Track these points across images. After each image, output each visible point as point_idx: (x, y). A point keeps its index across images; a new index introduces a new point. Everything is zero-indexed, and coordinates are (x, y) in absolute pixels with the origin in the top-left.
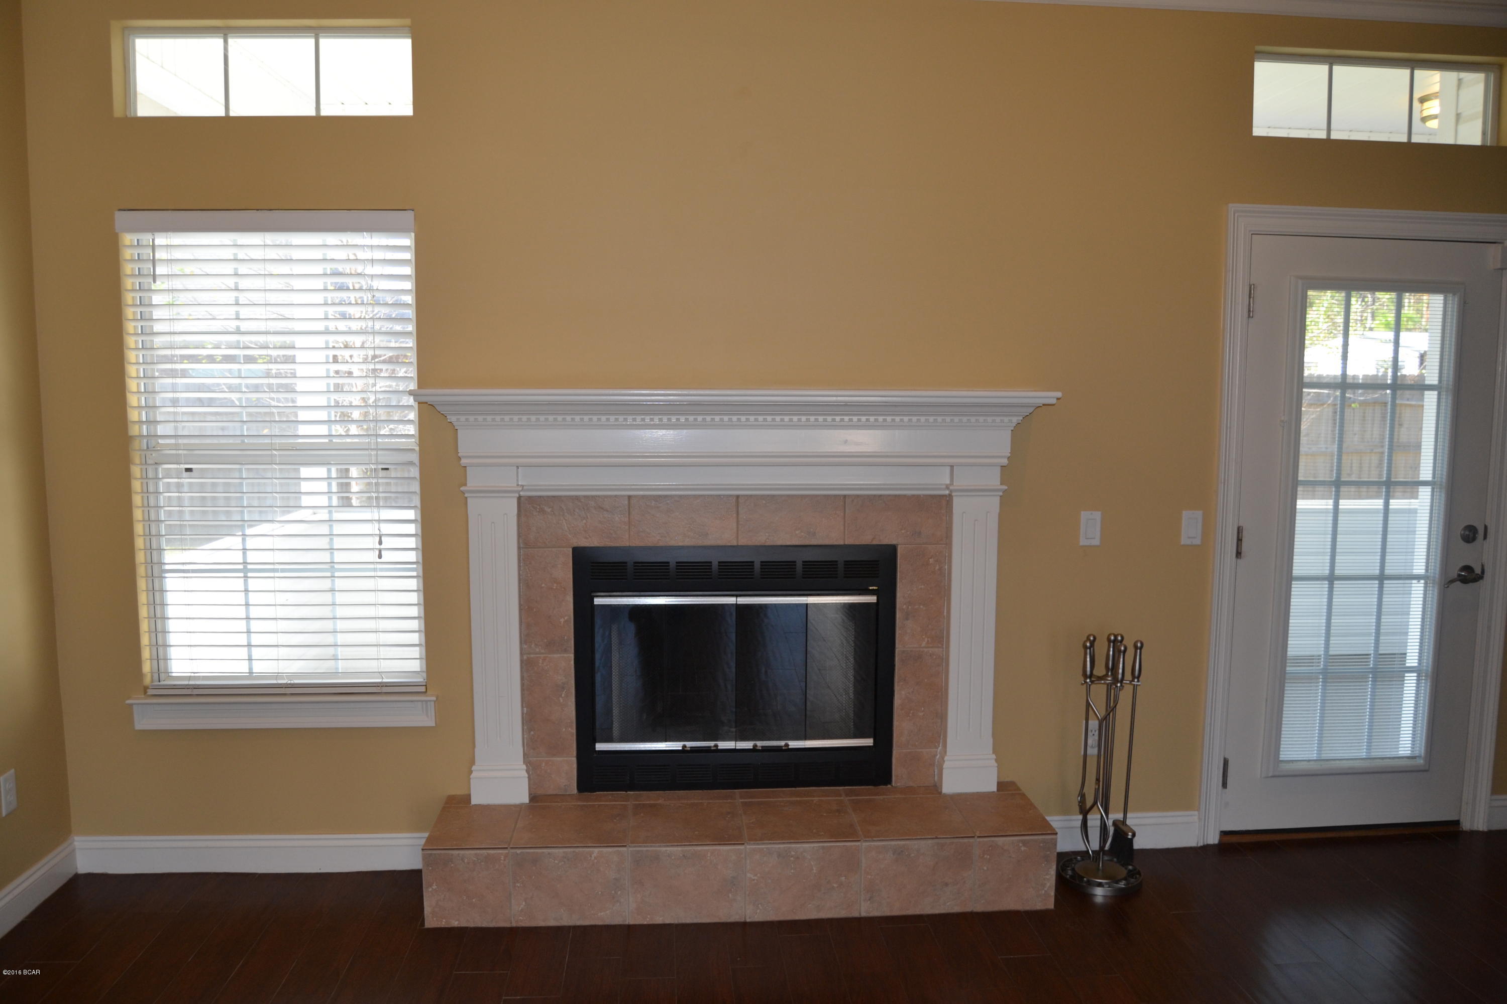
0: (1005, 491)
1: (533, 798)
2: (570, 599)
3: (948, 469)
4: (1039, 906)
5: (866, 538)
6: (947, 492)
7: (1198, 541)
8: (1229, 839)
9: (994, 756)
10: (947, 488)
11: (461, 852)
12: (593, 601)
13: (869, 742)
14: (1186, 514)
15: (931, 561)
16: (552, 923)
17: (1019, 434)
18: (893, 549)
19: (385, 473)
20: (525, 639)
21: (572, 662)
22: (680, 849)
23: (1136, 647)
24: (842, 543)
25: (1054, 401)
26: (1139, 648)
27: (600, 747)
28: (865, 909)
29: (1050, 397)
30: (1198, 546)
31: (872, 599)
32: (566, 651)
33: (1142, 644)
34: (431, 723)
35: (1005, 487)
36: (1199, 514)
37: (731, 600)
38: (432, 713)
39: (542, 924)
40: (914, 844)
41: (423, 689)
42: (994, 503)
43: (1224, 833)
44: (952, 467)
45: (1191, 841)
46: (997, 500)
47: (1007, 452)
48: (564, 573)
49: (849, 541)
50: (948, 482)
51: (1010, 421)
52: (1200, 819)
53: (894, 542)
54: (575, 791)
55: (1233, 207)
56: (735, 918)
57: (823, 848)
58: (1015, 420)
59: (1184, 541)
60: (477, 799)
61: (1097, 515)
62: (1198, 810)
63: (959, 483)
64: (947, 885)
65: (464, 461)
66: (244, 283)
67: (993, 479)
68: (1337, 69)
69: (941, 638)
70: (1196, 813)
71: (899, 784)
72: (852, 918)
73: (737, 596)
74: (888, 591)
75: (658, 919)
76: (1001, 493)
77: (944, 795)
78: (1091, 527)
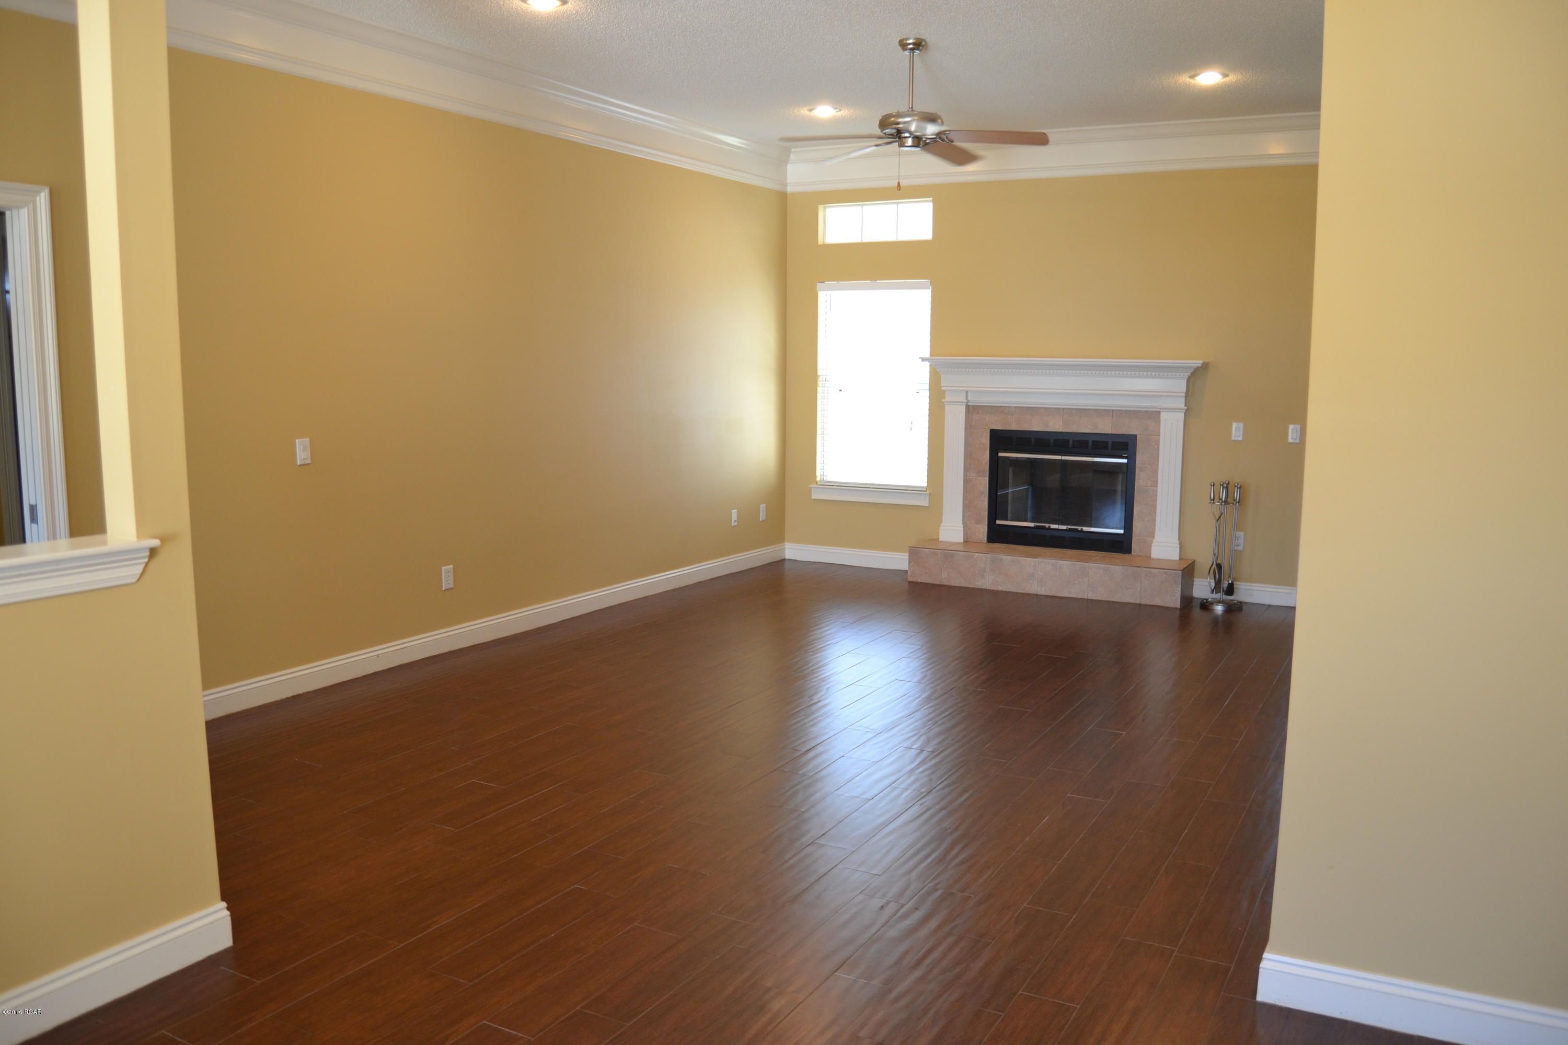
0: (1187, 410)
1: (966, 541)
2: (988, 452)
4: (1173, 606)
5: (1122, 431)
6: (1157, 410)
7: (1298, 441)
9: (1178, 543)
10: (1158, 407)
11: (924, 549)
12: (998, 454)
13: (1124, 530)
14: (1292, 426)
15: (1153, 443)
18: (1134, 437)
20: (966, 469)
21: (988, 482)
22: (1011, 557)
24: (1111, 432)
26: (1237, 487)
27: (998, 522)
28: (1091, 596)
30: (1298, 444)
31: (1125, 461)
32: (985, 476)
34: (927, 504)
36: (1298, 426)
37: (1058, 457)
38: (927, 500)
39: (953, 585)
41: (925, 490)
42: (1181, 416)
46: (1183, 414)
47: (1185, 389)
48: (986, 440)
49: (1116, 433)
50: (1160, 404)
51: (1184, 375)
53: (1135, 433)
54: (986, 541)
56: (1033, 592)
57: (1072, 564)
58: (1186, 374)
59: (1289, 441)
60: (941, 539)
61: (1241, 425)
63: (1163, 405)
64: (1128, 588)
65: (943, 388)
67: (1181, 404)
69: (1156, 483)
71: (1135, 554)
72: (1084, 599)
73: (1061, 455)
74: (1132, 458)
75: (1000, 589)
76: (1184, 411)
77: (1153, 559)
78: (1237, 431)
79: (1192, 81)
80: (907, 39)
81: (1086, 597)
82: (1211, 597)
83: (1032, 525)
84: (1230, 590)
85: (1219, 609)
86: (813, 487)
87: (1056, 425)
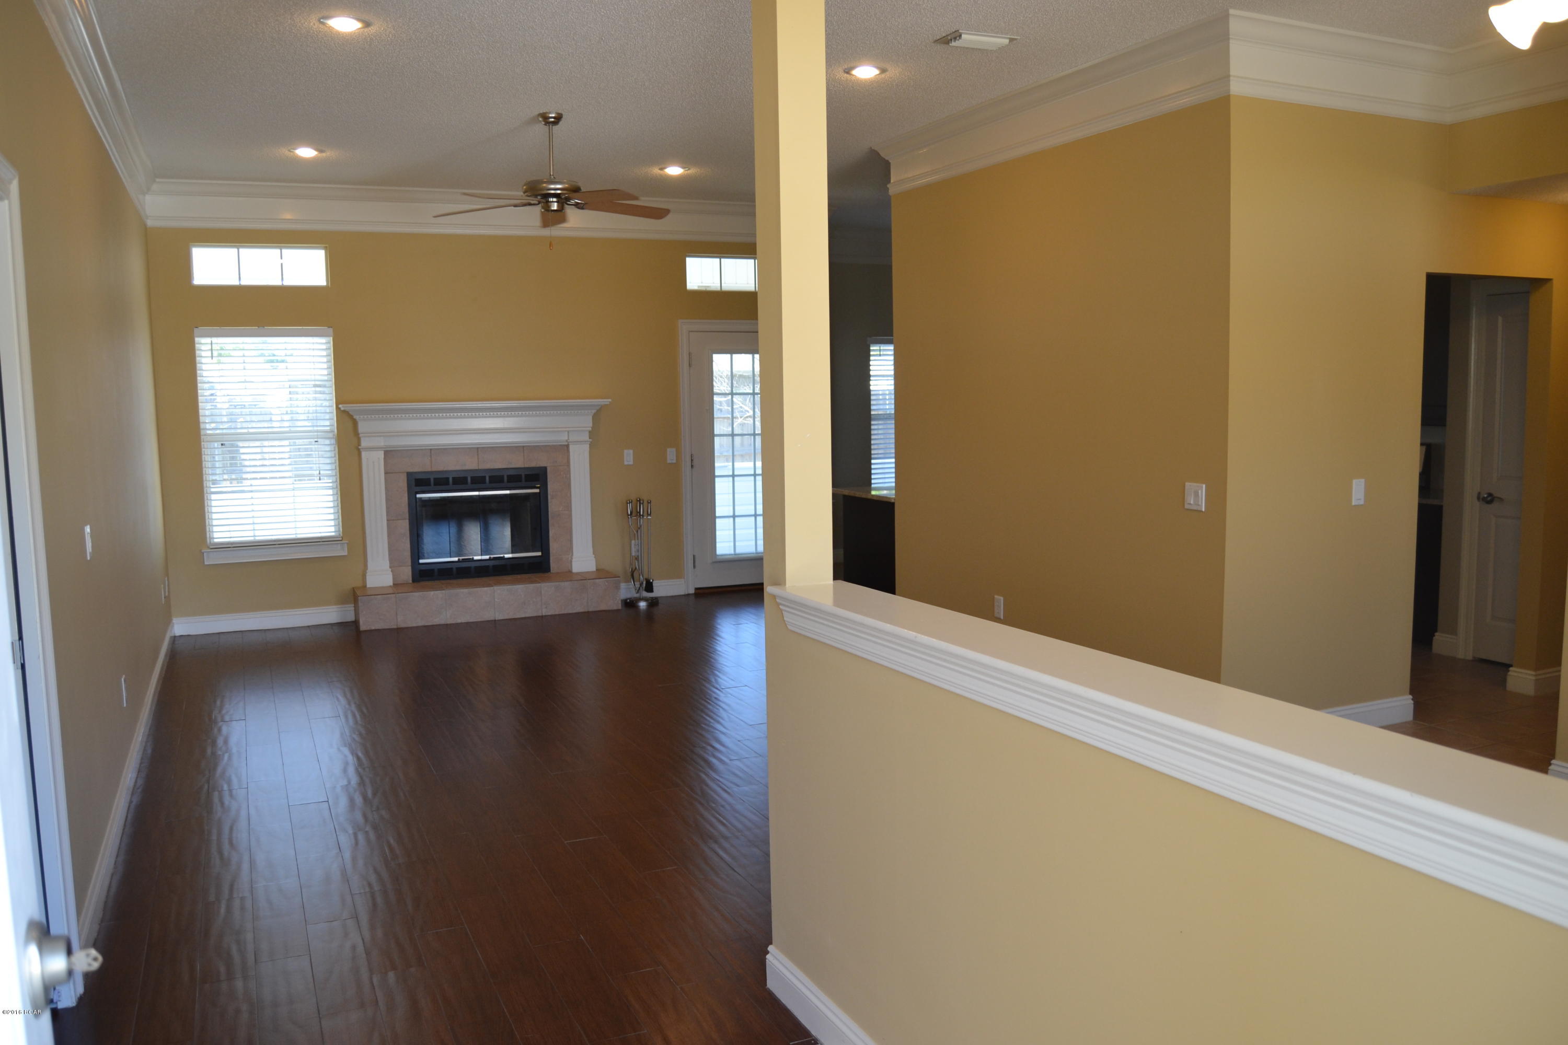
0: (591, 442)
1: (395, 584)
2: (406, 496)
3: (567, 433)
4: (615, 608)
5: (533, 464)
6: (566, 443)
7: (674, 461)
8: (699, 591)
9: (593, 556)
10: (567, 441)
11: (376, 597)
12: (416, 496)
13: (539, 554)
14: (669, 450)
15: (562, 473)
16: (414, 625)
17: (596, 417)
18: (545, 468)
19: (317, 443)
20: (388, 514)
21: (409, 523)
23: (648, 503)
24: (523, 466)
25: (608, 403)
26: (649, 502)
27: (421, 561)
28: (545, 612)
29: (607, 401)
30: (675, 463)
31: (537, 491)
32: (405, 519)
33: (650, 502)
34: (345, 553)
35: (591, 440)
36: (674, 450)
37: (476, 493)
38: (345, 549)
39: (410, 626)
40: (562, 584)
41: (341, 539)
42: (587, 447)
43: (696, 589)
44: (568, 432)
45: (682, 591)
46: (588, 446)
47: (591, 425)
48: (403, 484)
49: (527, 466)
50: (567, 439)
51: (591, 412)
52: (685, 582)
53: (546, 465)
54: (411, 582)
55: (680, 321)
57: (525, 587)
58: (594, 411)
59: (669, 461)
60: (370, 585)
61: (631, 452)
62: (684, 578)
63: (571, 439)
64: (577, 600)
65: (361, 435)
66: (247, 360)
67: (586, 437)
68: (722, 260)
69: (569, 507)
70: (683, 580)
71: (553, 572)
72: (539, 616)
73: (479, 491)
74: (544, 487)
75: (459, 621)
76: (589, 443)
77: (574, 573)
78: (629, 457)
79: (661, 172)
80: (550, 113)
81: (541, 615)
82: (633, 594)
83: (456, 559)
84: (649, 587)
85: (643, 605)
86: (206, 552)
87: (470, 464)
